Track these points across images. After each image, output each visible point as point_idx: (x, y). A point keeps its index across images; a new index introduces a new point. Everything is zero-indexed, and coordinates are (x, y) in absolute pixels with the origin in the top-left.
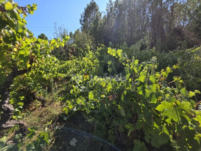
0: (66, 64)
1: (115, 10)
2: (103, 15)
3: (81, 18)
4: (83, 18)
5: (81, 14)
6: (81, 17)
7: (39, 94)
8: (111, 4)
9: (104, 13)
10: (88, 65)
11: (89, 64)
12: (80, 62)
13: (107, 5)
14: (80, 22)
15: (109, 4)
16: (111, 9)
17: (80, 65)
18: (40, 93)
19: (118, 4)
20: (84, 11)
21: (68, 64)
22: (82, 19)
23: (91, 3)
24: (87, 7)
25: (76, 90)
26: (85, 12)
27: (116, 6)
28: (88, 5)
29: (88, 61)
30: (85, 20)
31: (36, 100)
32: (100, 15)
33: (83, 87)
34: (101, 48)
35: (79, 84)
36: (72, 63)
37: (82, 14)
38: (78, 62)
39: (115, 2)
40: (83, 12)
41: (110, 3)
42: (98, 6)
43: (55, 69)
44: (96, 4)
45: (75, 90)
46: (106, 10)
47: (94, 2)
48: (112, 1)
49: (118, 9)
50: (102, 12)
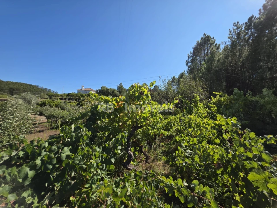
0: (169, 121)
1: (247, 33)
2: (222, 47)
3: (188, 59)
4: (191, 58)
5: (188, 55)
6: (188, 57)
7: (145, 149)
8: (238, 28)
9: (225, 43)
10: (195, 124)
11: (198, 123)
12: (186, 119)
13: (231, 32)
14: (187, 64)
15: (234, 30)
16: (239, 35)
17: (185, 123)
18: (145, 147)
19: (253, 24)
20: (192, 50)
21: (170, 120)
22: (190, 60)
23: (202, 39)
24: (196, 45)
25: (182, 153)
26: (194, 51)
28: (198, 42)
29: (196, 120)
30: (192, 61)
31: (143, 153)
32: (218, 48)
33: (189, 151)
35: (184, 146)
36: (176, 119)
37: (190, 54)
38: (182, 118)
39: (246, 23)
40: (191, 52)
41: (236, 28)
42: (213, 38)
43: (160, 126)
44: (210, 37)
45: (180, 152)
46: (229, 38)
47: (206, 36)
48: (241, 23)
49: (253, 30)
50: (221, 43)
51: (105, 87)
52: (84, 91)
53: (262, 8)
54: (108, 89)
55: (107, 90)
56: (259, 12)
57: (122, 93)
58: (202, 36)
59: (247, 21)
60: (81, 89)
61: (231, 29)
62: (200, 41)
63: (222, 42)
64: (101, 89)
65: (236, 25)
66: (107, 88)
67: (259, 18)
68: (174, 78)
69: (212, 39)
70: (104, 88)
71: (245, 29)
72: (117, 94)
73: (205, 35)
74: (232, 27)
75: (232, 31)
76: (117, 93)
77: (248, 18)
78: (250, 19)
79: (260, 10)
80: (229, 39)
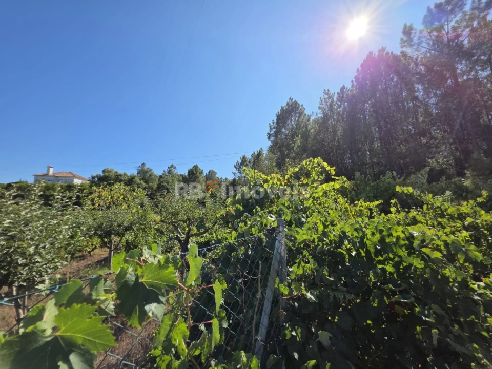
1: (340, 106)
2: (312, 118)
3: (270, 131)
4: (274, 130)
5: (270, 124)
6: (271, 128)
8: (330, 98)
9: (315, 114)
13: (322, 101)
14: (269, 138)
15: (325, 99)
16: (330, 106)
19: (345, 96)
20: (275, 119)
22: (272, 132)
23: (288, 104)
24: (280, 112)
26: (277, 119)
27: (341, 99)
28: (282, 107)
32: (308, 120)
37: (272, 124)
39: (338, 93)
40: (273, 121)
41: (326, 96)
42: (302, 105)
44: (299, 104)
46: (320, 108)
47: (293, 101)
48: (331, 92)
49: (346, 104)
50: (311, 113)
51: (113, 170)
52: (52, 178)
53: (354, 80)
54: (120, 175)
55: (117, 176)
56: (351, 84)
57: (151, 182)
58: (288, 100)
59: (339, 91)
60: (45, 172)
61: (322, 98)
62: (285, 106)
63: (313, 113)
64: (102, 174)
65: (327, 92)
66: (116, 172)
67: (352, 91)
68: (244, 159)
69: (301, 107)
70: (111, 172)
71: (338, 100)
72: (141, 184)
73: (291, 99)
74: (322, 95)
75: (324, 100)
76: (139, 182)
77: (340, 88)
78: (342, 89)
79: (352, 82)
80: (320, 110)
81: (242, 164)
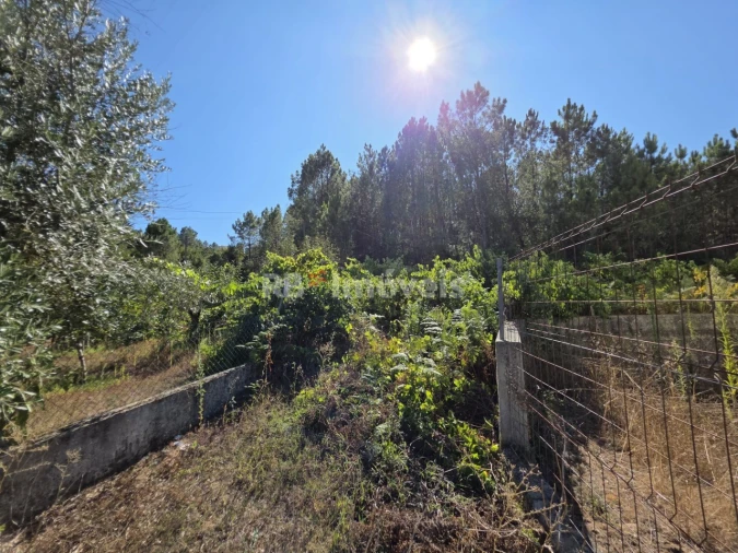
1: (380, 171)
2: (348, 178)
3: (292, 186)
4: (298, 185)
5: (292, 176)
6: (293, 182)
8: (371, 156)
9: (353, 173)
13: (361, 158)
14: (290, 195)
15: (365, 156)
16: (371, 167)
19: (386, 159)
20: (300, 170)
22: (295, 187)
23: (318, 153)
24: (307, 161)
26: (303, 172)
27: (382, 163)
28: (311, 156)
30: (301, 191)
32: (344, 179)
34: (351, 265)
37: (295, 176)
39: (379, 154)
40: (297, 172)
41: (367, 153)
42: (337, 159)
44: (333, 157)
46: (359, 166)
47: (326, 150)
48: (374, 149)
49: (387, 169)
50: (347, 171)
58: (319, 148)
59: (380, 151)
61: (362, 154)
62: (315, 156)
65: (368, 148)
68: (249, 216)
69: (335, 162)
71: (378, 163)
73: (323, 148)
74: (363, 151)
75: (363, 157)
77: (382, 148)
78: (384, 150)
80: (359, 169)
81: (245, 224)
